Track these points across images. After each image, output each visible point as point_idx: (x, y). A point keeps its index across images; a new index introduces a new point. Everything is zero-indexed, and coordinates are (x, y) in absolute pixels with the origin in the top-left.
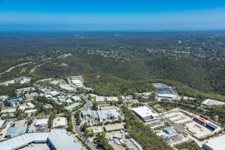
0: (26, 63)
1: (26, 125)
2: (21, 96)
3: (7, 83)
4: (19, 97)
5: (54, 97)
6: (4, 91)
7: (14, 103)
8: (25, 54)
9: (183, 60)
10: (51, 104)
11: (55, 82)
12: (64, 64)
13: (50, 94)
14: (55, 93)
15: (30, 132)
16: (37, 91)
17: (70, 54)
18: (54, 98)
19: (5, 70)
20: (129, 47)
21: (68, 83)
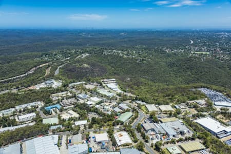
0: (47, 64)
1: (85, 142)
2: (59, 102)
3: (37, 87)
4: (57, 103)
5: (97, 104)
6: (38, 97)
7: (52, 110)
8: (41, 54)
9: (208, 62)
10: (95, 112)
11: (90, 86)
12: (85, 65)
13: (91, 100)
14: (96, 99)
15: (94, 152)
16: (74, 96)
17: (87, 54)
18: (97, 106)
19: (27, 71)
20: (144, 46)
21: (104, 87)
